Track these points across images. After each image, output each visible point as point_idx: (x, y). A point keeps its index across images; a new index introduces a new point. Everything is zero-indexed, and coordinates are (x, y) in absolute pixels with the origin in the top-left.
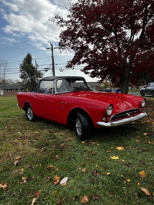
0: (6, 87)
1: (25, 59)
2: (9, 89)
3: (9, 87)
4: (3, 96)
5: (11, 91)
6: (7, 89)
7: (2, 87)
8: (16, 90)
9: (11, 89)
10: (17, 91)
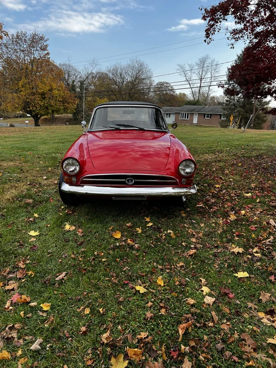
0: (203, 110)
1: (239, 57)
2: (207, 115)
3: (208, 110)
4: (197, 125)
5: (211, 118)
6: (205, 114)
7: (197, 110)
8: (219, 117)
9: (211, 114)
10: (221, 118)
